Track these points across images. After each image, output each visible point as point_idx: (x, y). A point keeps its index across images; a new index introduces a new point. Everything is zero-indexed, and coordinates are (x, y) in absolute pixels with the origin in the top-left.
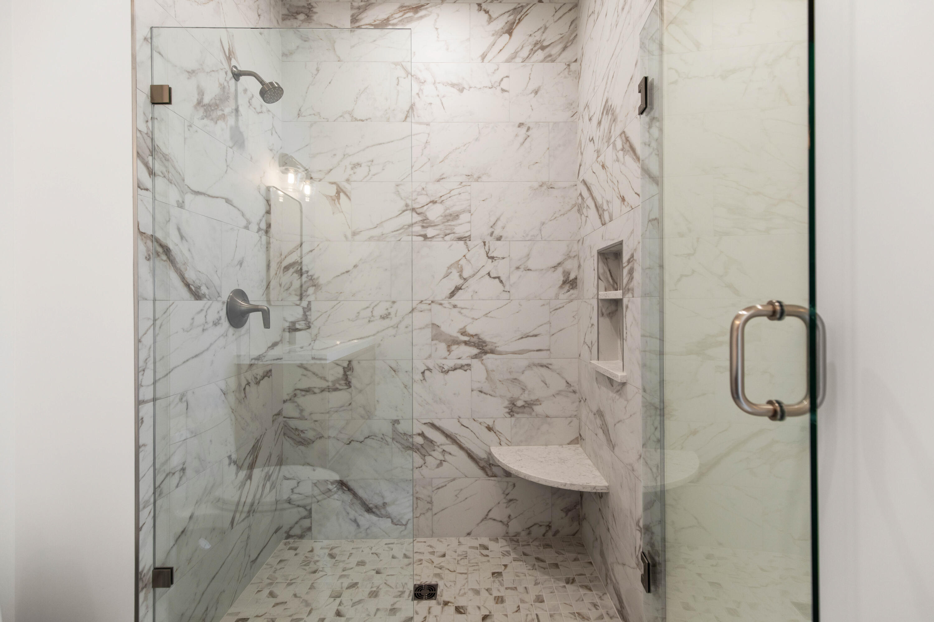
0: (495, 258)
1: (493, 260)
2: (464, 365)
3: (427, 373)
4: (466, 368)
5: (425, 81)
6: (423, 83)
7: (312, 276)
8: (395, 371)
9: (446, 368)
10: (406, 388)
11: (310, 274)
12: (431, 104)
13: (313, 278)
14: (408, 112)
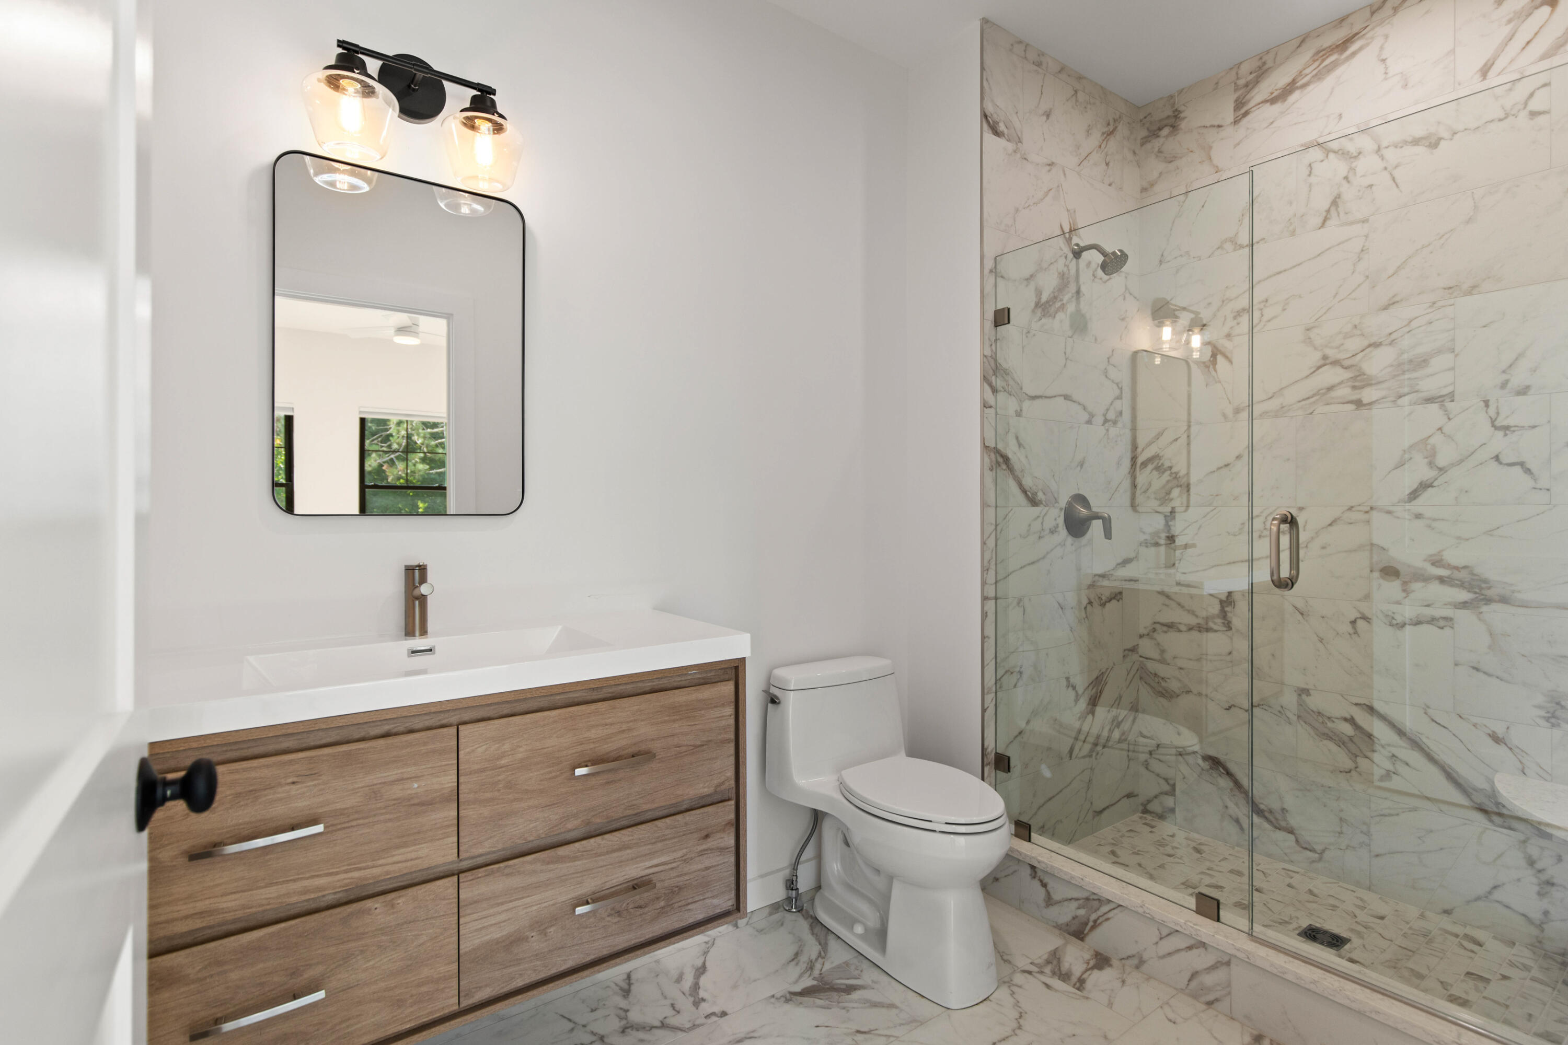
0: (1512, 429)
1: (1507, 432)
2: (1439, 619)
3: (1361, 624)
4: (1442, 623)
5: (1360, 153)
6: (1355, 157)
7: (1176, 473)
8: (1302, 614)
9: (1399, 619)
10: (1322, 642)
11: (1174, 470)
12: (1371, 186)
13: (1178, 476)
14: (1328, 211)
